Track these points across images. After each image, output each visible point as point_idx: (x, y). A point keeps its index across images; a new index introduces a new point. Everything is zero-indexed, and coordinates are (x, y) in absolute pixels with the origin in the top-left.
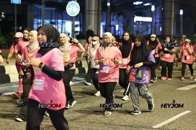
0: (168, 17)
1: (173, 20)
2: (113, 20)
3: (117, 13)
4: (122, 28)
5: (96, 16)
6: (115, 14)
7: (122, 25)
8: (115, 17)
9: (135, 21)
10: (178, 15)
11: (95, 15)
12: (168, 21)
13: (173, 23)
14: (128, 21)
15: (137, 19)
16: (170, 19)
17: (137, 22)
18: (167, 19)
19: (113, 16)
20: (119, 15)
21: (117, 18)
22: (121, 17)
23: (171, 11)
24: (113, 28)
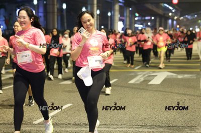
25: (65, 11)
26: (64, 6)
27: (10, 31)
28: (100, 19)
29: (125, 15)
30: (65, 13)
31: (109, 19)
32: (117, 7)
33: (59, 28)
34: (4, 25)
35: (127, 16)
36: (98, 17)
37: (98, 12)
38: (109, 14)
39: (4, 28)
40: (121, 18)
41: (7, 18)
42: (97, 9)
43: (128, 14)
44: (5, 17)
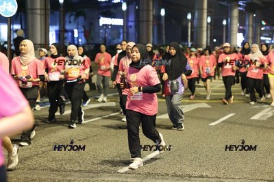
0: (145, 19)
1: (151, 23)
2: (70, 22)
3: (74, 13)
4: (83, 34)
5: (43, 17)
6: (71, 15)
7: (83, 30)
8: (72, 18)
9: (101, 24)
10: (158, 17)
11: (41, 15)
12: (145, 24)
13: (151, 27)
14: (91, 24)
15: (104, 21)
16: (148, 21)
17: (103, 25)
18: (143, 21)
19: (70, 17)
20: (77, 16)
21: (75, 20)
22: (81, 19)
23: (148, 10)
24: (70, 34)
25: (163, 19)
26: (163, 12)
27: (90, 45)
28: (211, 30)
29: (247, 23)
30: (163, 22)
31: (225, 29)
32: (235, 13)
33: (156, 43)
34: (83, 38)
35: (249, 25)
36: (209, 26)
37: (209, 20)
38: (224, 22)
39: (84, 42)
40: (241, 27)
41: (87, 28)
42: (208, 16)
43: (251, 23)
44: (84, 27)
